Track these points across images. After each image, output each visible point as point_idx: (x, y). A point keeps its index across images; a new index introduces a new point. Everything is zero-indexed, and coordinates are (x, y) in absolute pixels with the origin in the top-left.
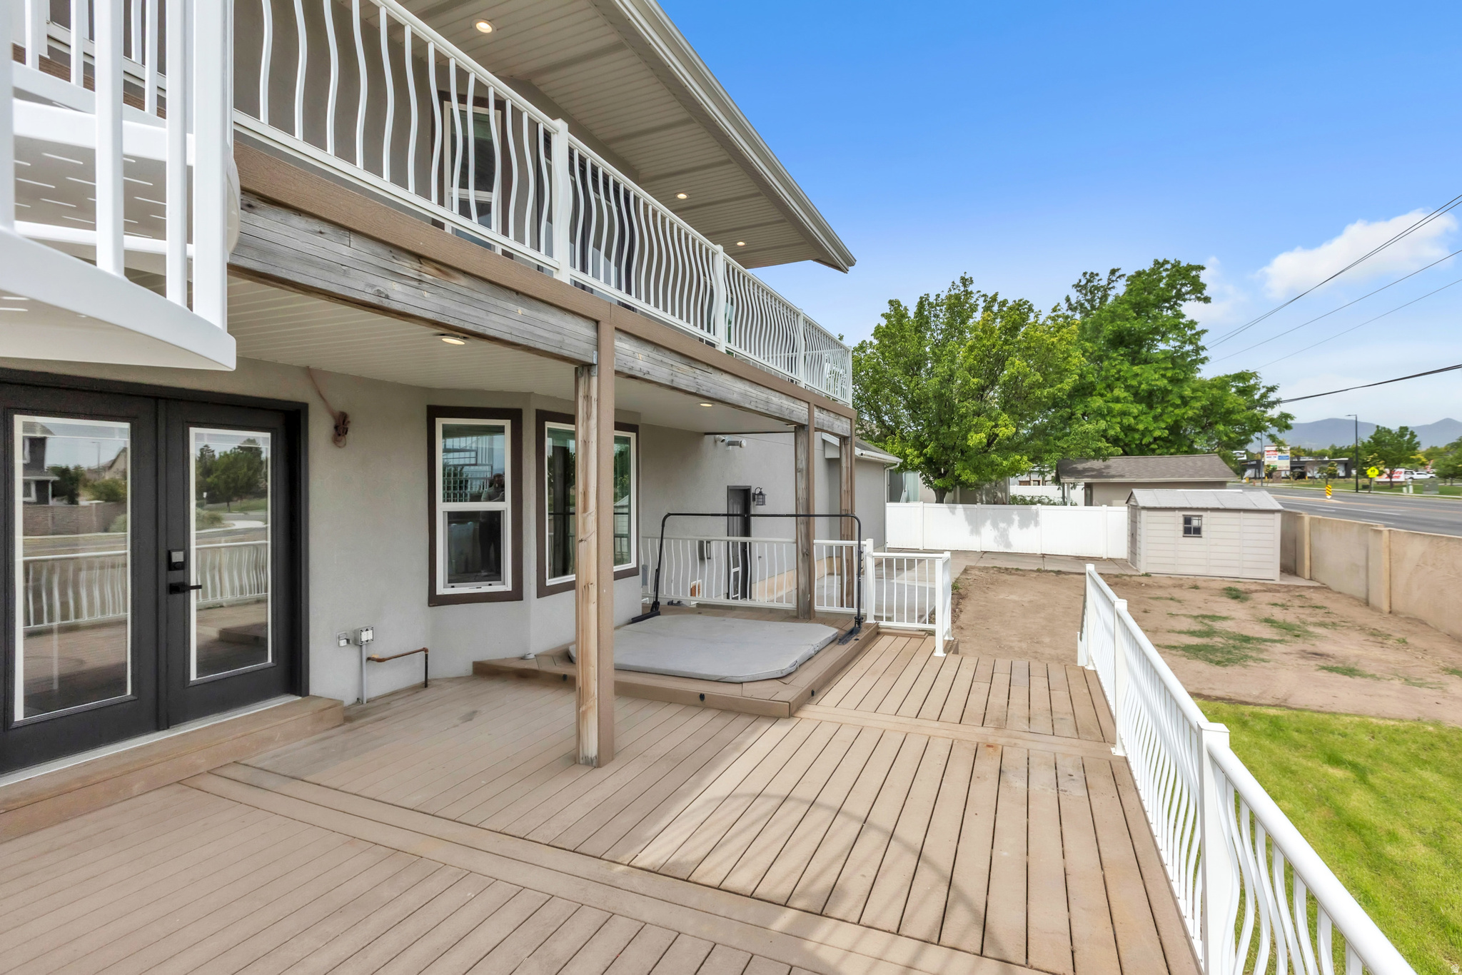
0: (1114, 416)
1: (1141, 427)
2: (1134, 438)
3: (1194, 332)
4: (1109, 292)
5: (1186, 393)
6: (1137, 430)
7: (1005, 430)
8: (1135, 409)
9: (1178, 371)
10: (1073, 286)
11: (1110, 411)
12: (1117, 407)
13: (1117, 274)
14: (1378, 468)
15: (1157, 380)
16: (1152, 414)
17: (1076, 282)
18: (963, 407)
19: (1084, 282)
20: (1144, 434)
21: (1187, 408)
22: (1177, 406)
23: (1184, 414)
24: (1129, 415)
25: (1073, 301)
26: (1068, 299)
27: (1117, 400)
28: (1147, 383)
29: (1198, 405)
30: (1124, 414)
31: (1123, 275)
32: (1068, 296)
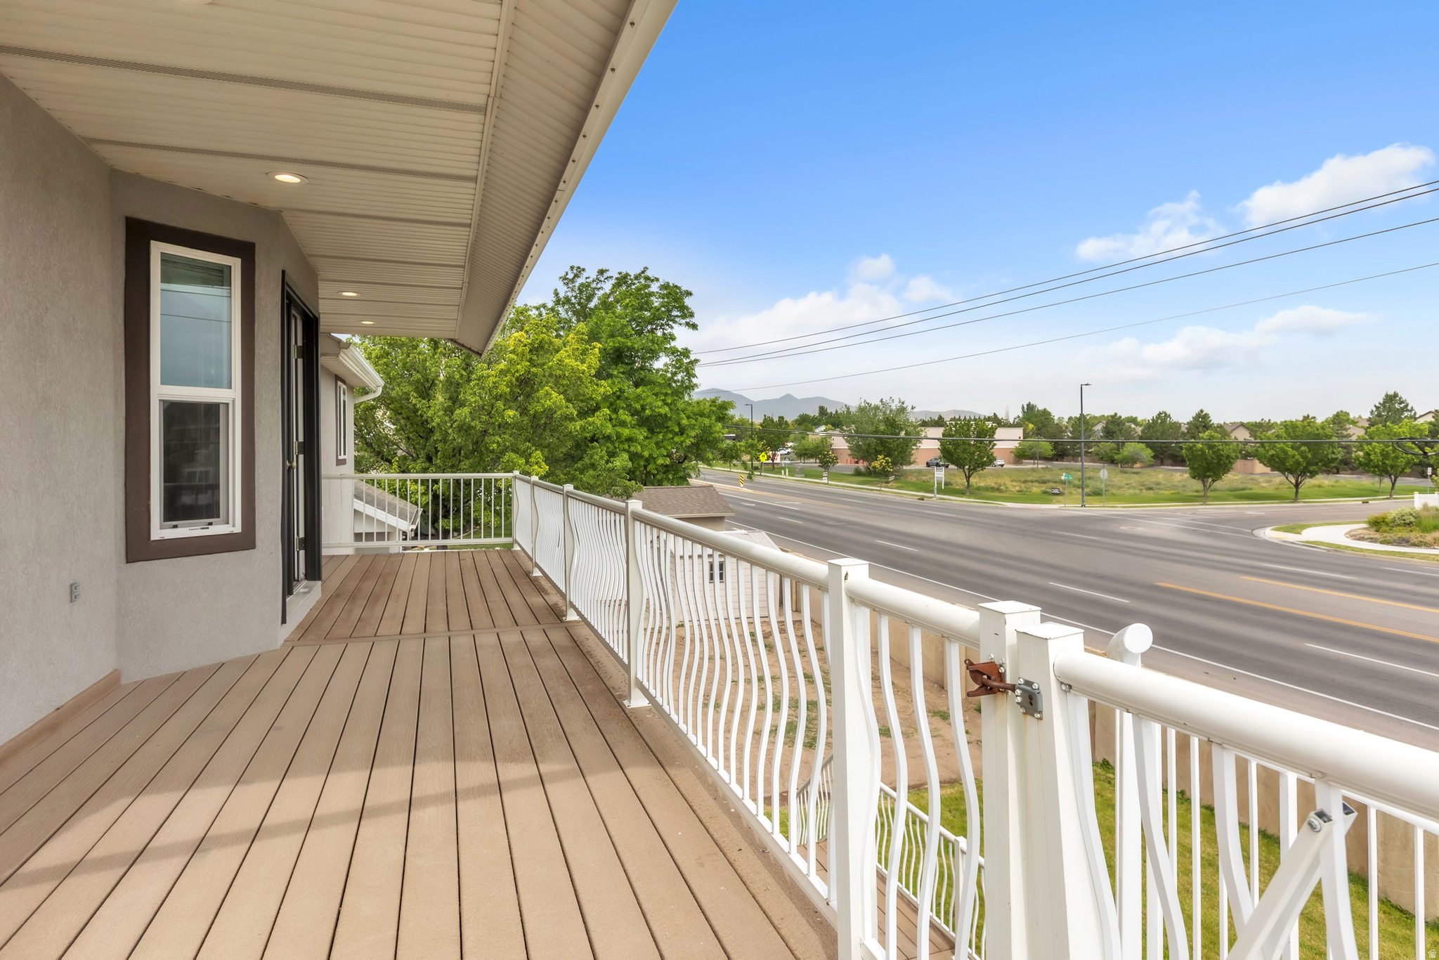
0: (621, 442)
1: (646, 454)
2: (639, 464)
3: (688, 360)
4: (597, 292)
5: (684, 421)
6: (642, 457)
7: (539, 470)
8: (641, 434)
9: (676, 398)
10: (560, 278)
11: (619, 436)
12: (626, 432)
13: (606, 275)
14: (766, 454)
15: (660, 408)
16: (655, 439)
17: (563, 274)
18: (494, 442)
19: (570, 276)
20: (648, 461)
21: (685, 435)
22: (676, 434)
23: (682, 442)
24: (636, 441)
25: (562, 295)
26: (556, 294)
27: (623, 424)
28: (651, 408)
29: (693, 434)
30: (630, 440)
31: (611, 277)
32: (556, 290)
